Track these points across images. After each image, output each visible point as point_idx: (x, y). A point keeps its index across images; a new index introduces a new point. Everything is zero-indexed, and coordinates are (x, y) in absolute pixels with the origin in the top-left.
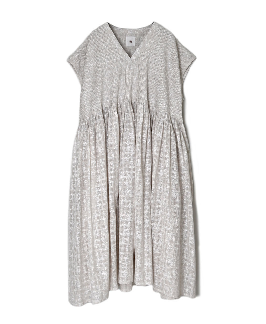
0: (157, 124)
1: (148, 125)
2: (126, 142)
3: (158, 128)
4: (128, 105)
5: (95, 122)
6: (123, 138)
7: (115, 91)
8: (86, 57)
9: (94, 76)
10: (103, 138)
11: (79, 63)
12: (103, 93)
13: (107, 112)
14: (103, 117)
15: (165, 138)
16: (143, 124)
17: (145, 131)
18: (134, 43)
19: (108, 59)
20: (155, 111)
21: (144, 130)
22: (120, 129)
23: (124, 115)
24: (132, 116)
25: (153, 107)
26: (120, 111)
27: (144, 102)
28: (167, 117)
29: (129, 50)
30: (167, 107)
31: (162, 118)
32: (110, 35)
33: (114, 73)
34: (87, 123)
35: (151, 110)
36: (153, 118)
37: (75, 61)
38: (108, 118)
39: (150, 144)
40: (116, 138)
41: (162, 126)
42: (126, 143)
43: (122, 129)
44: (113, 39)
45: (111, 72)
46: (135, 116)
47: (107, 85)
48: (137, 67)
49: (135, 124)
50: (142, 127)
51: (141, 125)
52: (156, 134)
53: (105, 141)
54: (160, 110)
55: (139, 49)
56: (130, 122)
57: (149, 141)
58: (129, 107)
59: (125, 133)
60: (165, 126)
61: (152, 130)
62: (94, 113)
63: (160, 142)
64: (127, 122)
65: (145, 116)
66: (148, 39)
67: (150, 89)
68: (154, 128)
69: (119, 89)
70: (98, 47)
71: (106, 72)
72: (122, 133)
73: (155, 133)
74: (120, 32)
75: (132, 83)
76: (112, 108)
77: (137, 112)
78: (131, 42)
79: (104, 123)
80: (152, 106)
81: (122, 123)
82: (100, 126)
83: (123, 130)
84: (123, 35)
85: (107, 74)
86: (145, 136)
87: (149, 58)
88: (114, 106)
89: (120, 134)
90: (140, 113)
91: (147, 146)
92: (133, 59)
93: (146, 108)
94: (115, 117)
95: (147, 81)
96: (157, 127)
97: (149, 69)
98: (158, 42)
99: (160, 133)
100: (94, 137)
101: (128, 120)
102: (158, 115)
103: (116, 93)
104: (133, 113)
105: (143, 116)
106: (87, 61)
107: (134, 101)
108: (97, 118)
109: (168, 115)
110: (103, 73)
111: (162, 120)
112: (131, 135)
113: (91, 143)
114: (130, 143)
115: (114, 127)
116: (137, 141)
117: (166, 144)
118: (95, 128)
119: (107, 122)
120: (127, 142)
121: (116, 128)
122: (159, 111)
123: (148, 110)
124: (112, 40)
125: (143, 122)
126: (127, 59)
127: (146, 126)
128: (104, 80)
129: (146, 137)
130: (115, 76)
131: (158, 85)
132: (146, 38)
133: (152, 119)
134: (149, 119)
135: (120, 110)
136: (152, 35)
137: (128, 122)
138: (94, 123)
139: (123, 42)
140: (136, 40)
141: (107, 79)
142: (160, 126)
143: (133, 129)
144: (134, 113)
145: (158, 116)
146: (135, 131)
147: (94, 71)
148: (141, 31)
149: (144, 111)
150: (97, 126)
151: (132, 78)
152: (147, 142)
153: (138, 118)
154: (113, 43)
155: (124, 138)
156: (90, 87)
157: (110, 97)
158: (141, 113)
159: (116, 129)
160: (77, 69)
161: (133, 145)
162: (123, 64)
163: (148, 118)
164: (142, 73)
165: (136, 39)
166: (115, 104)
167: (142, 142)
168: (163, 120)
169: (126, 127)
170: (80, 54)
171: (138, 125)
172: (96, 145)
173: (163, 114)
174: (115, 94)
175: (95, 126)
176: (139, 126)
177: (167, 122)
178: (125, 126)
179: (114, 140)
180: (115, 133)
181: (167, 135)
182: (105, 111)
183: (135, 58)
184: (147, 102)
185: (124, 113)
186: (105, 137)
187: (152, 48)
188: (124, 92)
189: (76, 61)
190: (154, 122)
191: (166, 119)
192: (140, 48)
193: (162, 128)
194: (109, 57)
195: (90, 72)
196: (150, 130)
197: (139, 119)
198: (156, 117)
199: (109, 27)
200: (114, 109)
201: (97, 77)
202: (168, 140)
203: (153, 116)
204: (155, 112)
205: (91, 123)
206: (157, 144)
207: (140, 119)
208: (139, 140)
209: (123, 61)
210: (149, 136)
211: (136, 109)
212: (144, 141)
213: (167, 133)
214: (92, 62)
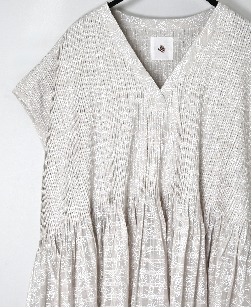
0: (223, 251)
1: (200, 252)
2: (146, 293)
3: (223, 261)
4: (153, 202)
5: (73, 243)
6: (138, 281)
7: (121, 170)
8: (55, 84)
9: (74, 131)
10: (91, 284)
11: (41, 99)
12: (93, 171)
13: (101, 218)
14: (92, 230)
15: (241, 288)
16: (186, 252)
17: (192, 269)
18: (169, 54)
19: (107, 91)
20: (218, 217)
21: (191, 265)
22: (131, 259)
23: (142, 227)
24: (162, 228)
25: (213, 208)
26: (132, 216)
27: (191, 197)
28: (245, 235)
29: (157, 68)
30: (247, 209)
31: (235, 236)
32: (112, 33)
33: (121, 125)
34: (56, 244)
35: (208, 214)
36: (212, 234)
37: (31, 92)
38: (104, 233)
39: (202, 299)
40: (121, 284)
41: (235, 257)
42: (144, 296)
43: (136, 261)
44: (121, 44)
45: (114, 121)
46: (169, 229)
47: (105, 152)
48: (177, 111)
49: (169, 249)
50: (184, 259)
51: (181, 255)
52: (220, 276)
53: (96, 289)
54: (229, 217)
55: (182, 69)
56: (156, 245)
57: (201, 291)
58: (153, 209)
59: (143, 271)
60: (241, 257)
61: (210, 264)
62: (71, 221)
63: (229, 296)
64: (148, 245)
65: (192, 230)
66: (203, 45)
67: (207, 163)
68: (215, 259)
69: (131, 162)
70: (84, 61)
71: (101, 122)
72: (136, 272)
73: (217, 273)
74: (138, 26)
75: (164, 149)
76: (113, 209)
77: (173, 218)
78: (162, 49)
79: (96, 246)
80: (210, 204)
81: (136, 245)
82: (85, 254)
83: (140, 263)
84: (143, 33)
85: (106, 127)
86: (192, 280)
87: (205, 90)
88: (119, 205)
89: (131, 272)
90: (180, 225)
91: (198, 303)
92: (168, 92)
93: (195, 212)
94: (120, 232)
95: (200, 146)
96: (220, 260)
97: (205, 114)
98: (229, 52)
99: (230, 274)
100: (70, 280)
101: (152, 240)
102: (224, 229)
103: (125, 174)
104: (165, 223)
105: (187, 233)
106: (57, 94)
107: (166, 192)
108: (78, 233)
109: (248, 230)
110: (94, 124)
111: (234, 243)
112: (157, 278)
113: (62, 295)
114: (154, 296)
115: (116, 256)
116: (173, 293)
117: (243, 303)
118: (73, 258)
119: (102, 242)
120: (149, 293)
121: (121, 259)
122: (227, 220)
123: (200, 215)
124: (119, 46)
125: (188, 247)
126: (152, 92)
127: (194, 256)
128: (97, 140)
129: (194, 282)
130: (122, 133)
131: (226, 155)
132: (198, 41)
133: (210, 236)
134: (203, 237)
135: (133, 214)
136: (213, 33)
137: (152, 245)
138: (72, 246)
139: (143, 49)
140: (176, 44)
141: (104, 138)
142: (229, 257)
143: (162, 261)
144: (166, 220)
145: (223, 232)
146: (168, 265)
147: (74, 118)
148: (187, 23)
149: (191, 220)
150: (78, 252)
151: (163, 136)
152: (196, 293)
153: (175, 236)
154: (119, 52)
155: (142, 284)
156: (64, 156)
157: (111, 181)
158: (183, 224)
159: (122, 263)
160: (35, 112)
161: (161, 300)
162: (143, 102)
163: (201, 234)
164: (188, 125)
165: (174, 44)
166: (120, 200)
167: (184, 294)
168: (236, 241)
169: (147, 256)
170: (44, 78)
171: (175, 254)
172: (74, 297)
173: (238, 227)
174: (122, 176)
175: (73, 253)
176: (177, 257)
177: (245, 248)
178: (144, 254)
179: (117, 289)
180: (119, 271)
181: (246, 281)
182: (98, 215)
183: (171, 88)
184: (198, 197)
185: (142, 222)
186: (96, 282)
187: (212, 66)
188: (143, 171)
189: (33, 93)
190: (214, 245)
191: (245, 240)
192: (185, 64)
193: (235, 261)
194: (109, 87)
195: (63, 120)
196: (205, 266)
197: (177, 239)
198: (219, 234)
199: (111, 14)
200: (119, 213)
201: (80, 134)
202: (248, 293)
203: (213, 229)
204: (217, 220)
205: (64, 245)
206: (222, 302)
207: (180, 239)
208: (176, 292)
209: (143, 96)
210: (202, 279)
211: (173, 212)
212: (190, 292)
213: (246, 275)
214: (70, 96)
